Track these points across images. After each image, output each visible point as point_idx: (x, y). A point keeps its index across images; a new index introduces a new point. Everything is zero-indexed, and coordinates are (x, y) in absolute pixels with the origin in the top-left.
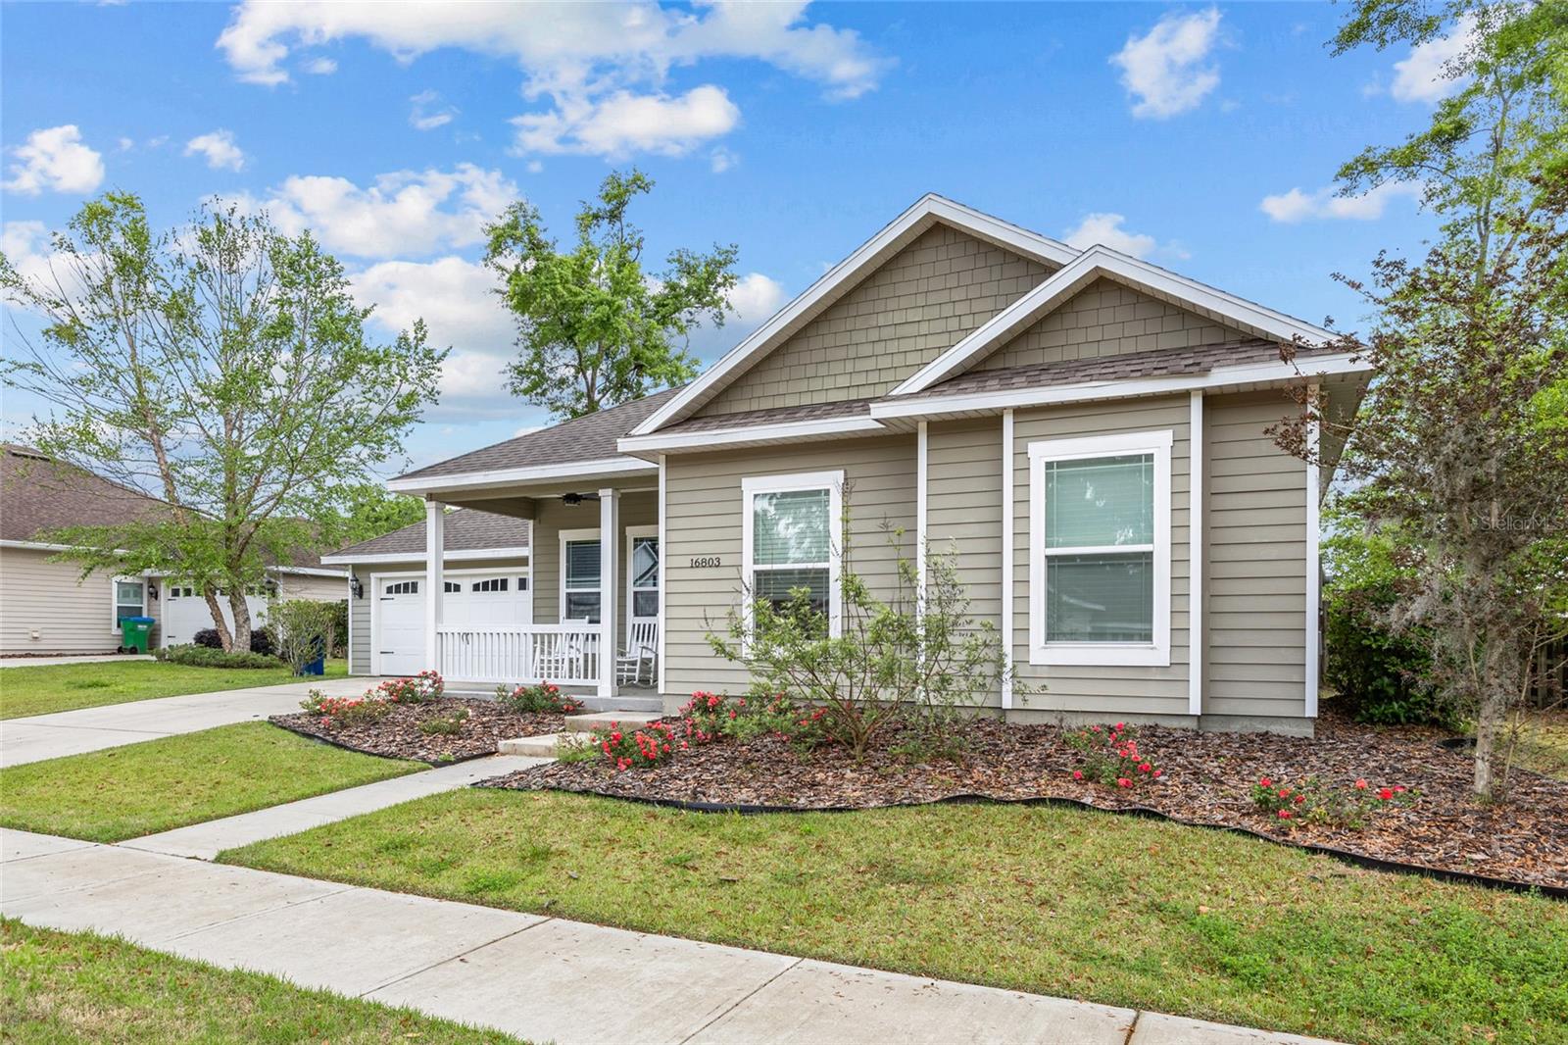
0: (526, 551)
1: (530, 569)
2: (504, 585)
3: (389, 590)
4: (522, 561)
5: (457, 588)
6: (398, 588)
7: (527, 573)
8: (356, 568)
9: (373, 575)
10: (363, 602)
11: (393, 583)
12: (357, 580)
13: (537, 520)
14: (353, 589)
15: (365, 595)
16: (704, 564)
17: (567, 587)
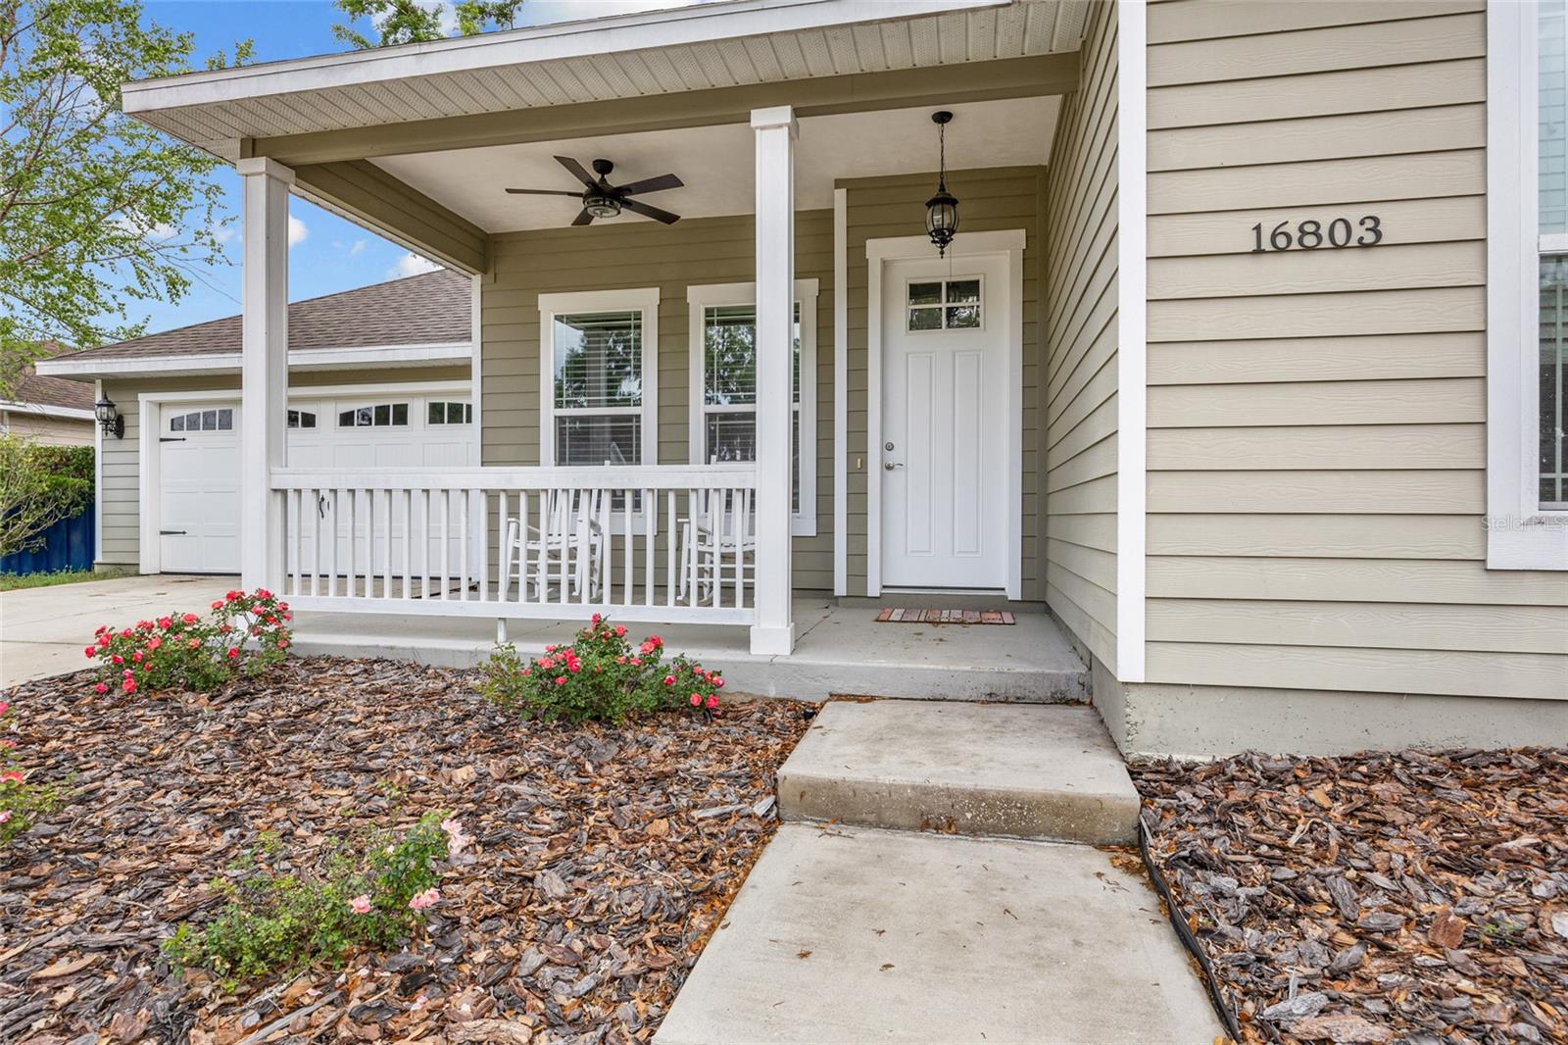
0: (469, 351)
1: (475, 385)
2: (401, 416)
3: (175, 425)
4: (459, 371)
5: (309, 421)
6: (193, 423)
7: (469, 393)
8: (111, 383)
9: (144, 398)
10: (124, 445)
11: (185, 412)
12: (110, 405)
13: (491, 275)
14: (106, 422)
15: (128, 433)
16: (1310, 241)
17: (558, 405)
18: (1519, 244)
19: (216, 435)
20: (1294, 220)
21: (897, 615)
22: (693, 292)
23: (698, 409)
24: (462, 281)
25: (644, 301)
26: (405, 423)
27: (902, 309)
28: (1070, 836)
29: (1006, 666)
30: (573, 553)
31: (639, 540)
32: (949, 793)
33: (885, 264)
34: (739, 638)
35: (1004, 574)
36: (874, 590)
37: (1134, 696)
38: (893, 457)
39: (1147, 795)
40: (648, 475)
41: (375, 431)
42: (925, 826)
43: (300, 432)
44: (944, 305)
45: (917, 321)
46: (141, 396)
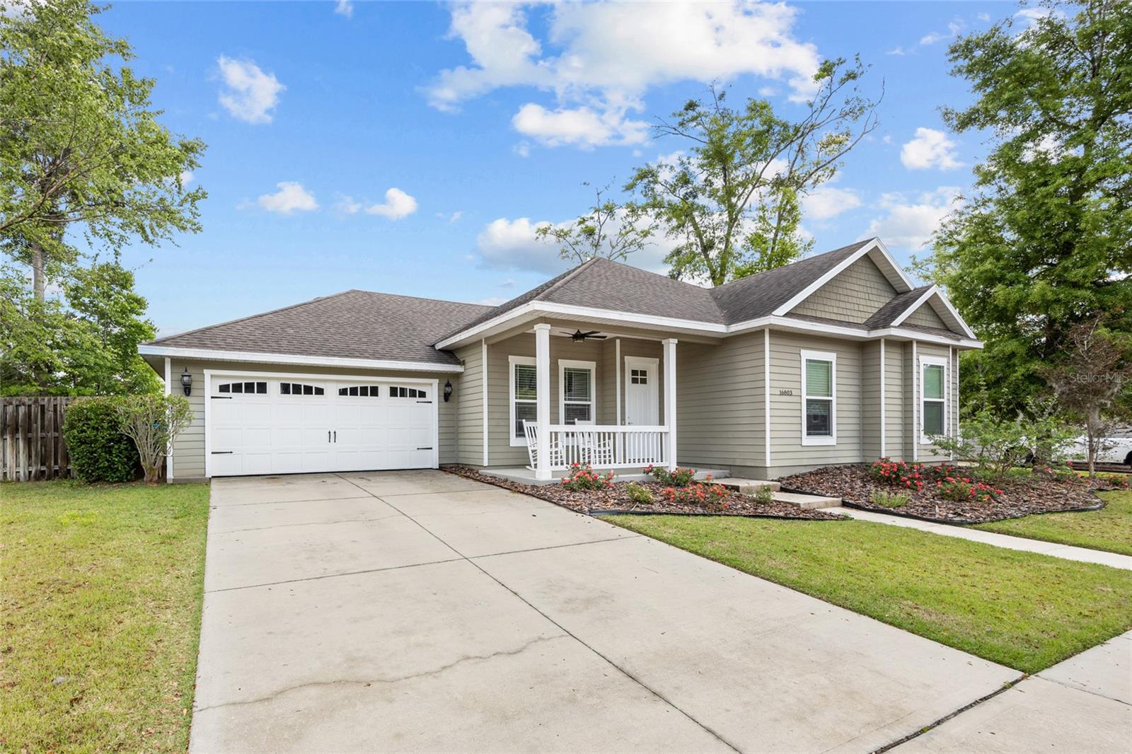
3: (224, 388)
6: (237, 388)
9: (208, 372)
11: (230, 382)
12: (190, 376)
13: (490, 346)
14: (184, 385)
15: (193, 392)
16: (785, 393)
17: (516, 398)
18: (805, 397)
19: (255, 397)
20: (784, 390)
22: (560, 361)
26: (377, 395)
27: (630, 377)
33: (628, 363)
38: (631, 421)
39: (781, 483)
41: (359, 399)
43: (314, 398)
44: (639, 377)
45: (635, 381)
46: (206, 371)
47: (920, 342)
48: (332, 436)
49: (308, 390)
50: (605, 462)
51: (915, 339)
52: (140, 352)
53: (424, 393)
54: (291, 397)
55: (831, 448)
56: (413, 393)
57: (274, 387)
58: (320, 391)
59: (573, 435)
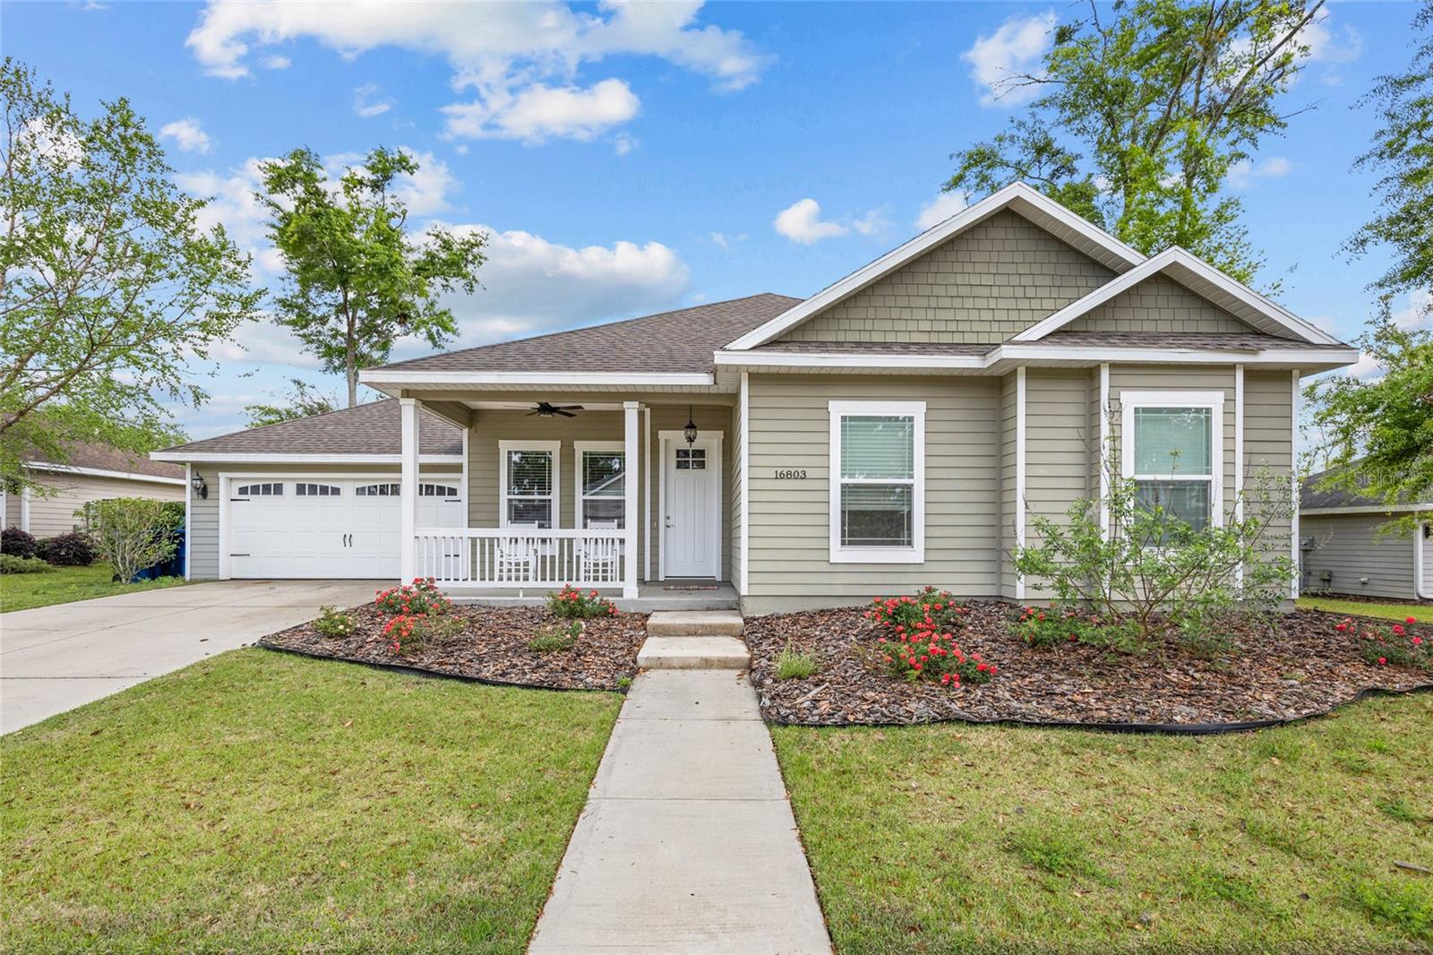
0: (463, 459)
3: (243, 491)
6: (255, 490)
8: (196, 466)
9: (222, 476)
10: (206, 503)
11: (250, 484)
12: (201, 479)
13: (473, 429)
14: (195, 488)
15: (210, 495)
16: (789, 476)
17: (509, 493)
18: (836, 481)
19: (272, 498)
20: (786, 470)
21: (672, 587)
22: (577, 444)
23: (580, 497)
24: (457, 431)
25: (553, 447)
26: (399, 494)
27: (673, 460)
28: (726, 634)
29: (713, 599)
30: (526, 564)
31: (553, 557)
32: (695, 625)
33: (666, 441)
34: (619, 593)
35: (715, 571)
36: (662, 578)
37: (745, 599)
38: (670, 522)
39: (746, 623)
40: (555, 532)
41: (378, 498)
42: (688, 635)
43: (329, 498)
44: (691, 459)
45: (680, 465)
46: (220, 474)
47: (1115, 366)
48: (348, 540)
49: (324, 490)
50: (509, 579)
51: (1104, 362)
52: (151, 458)
53: (455, 490)
54: (307, 499)
55: (911, 569)
56: (441, 491)
57: (290, 488)
58: (336, 491)
59: (516, 541)
